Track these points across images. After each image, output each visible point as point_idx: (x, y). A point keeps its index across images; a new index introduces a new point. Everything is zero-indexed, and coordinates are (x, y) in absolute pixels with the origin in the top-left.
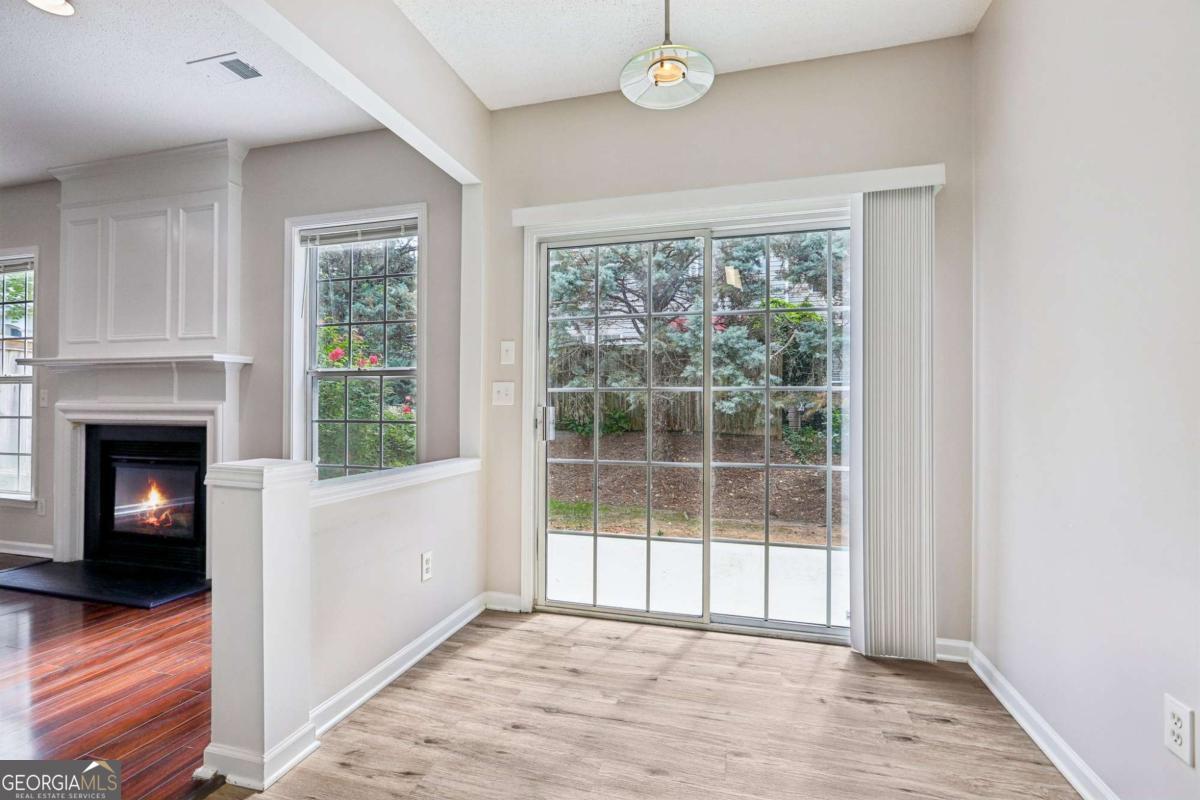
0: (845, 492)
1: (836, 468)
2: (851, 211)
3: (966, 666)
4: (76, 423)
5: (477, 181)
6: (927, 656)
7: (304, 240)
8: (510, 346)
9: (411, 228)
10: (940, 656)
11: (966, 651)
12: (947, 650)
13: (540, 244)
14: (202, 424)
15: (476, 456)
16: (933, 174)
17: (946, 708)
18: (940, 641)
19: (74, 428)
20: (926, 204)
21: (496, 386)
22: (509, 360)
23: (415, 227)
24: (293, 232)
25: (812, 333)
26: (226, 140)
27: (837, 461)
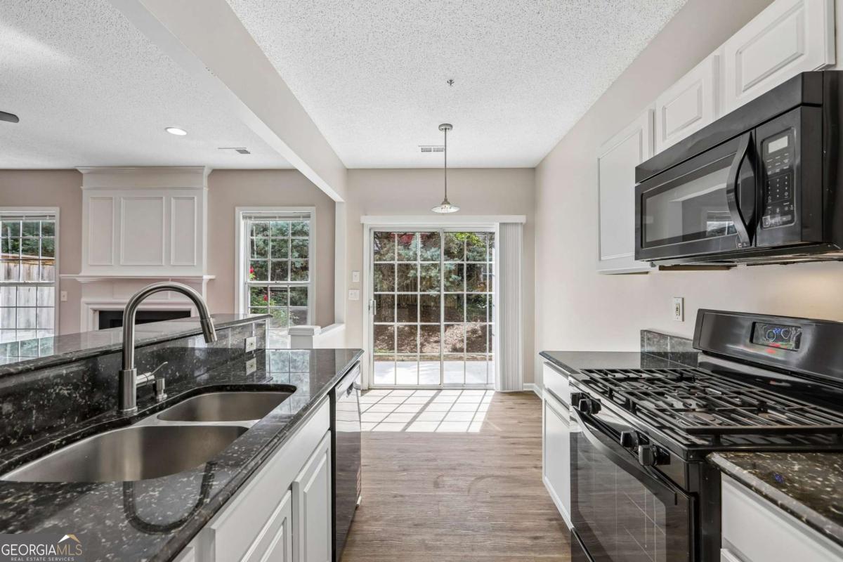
0: (493, 332)
1: (490, 323)
2: (496, 229)
3: (533, 392)
4: (95, 311)
5: (342, 201)
6: (520, 390)
7: (245, 217)
8: (358, 274)
9: (308, 217)
10: (525, 389)
11: (532, 387)
12: (527, 387)
13: (370, 230)
14: (188, 310)
15: (343, 323)
16: (521, 219)
17: (523, 401)
18: (525, 384)
19: (94, 313)
20: (520, 229)
21: (350, 292)
22: (356, 280)
23: (309, 217)
24: (240, 213)
25: (475, 253)
26: (204, 166)
27: (491, 321)
